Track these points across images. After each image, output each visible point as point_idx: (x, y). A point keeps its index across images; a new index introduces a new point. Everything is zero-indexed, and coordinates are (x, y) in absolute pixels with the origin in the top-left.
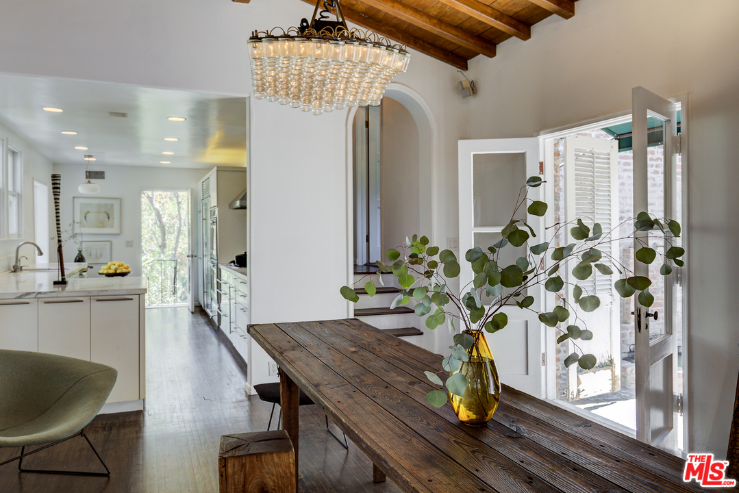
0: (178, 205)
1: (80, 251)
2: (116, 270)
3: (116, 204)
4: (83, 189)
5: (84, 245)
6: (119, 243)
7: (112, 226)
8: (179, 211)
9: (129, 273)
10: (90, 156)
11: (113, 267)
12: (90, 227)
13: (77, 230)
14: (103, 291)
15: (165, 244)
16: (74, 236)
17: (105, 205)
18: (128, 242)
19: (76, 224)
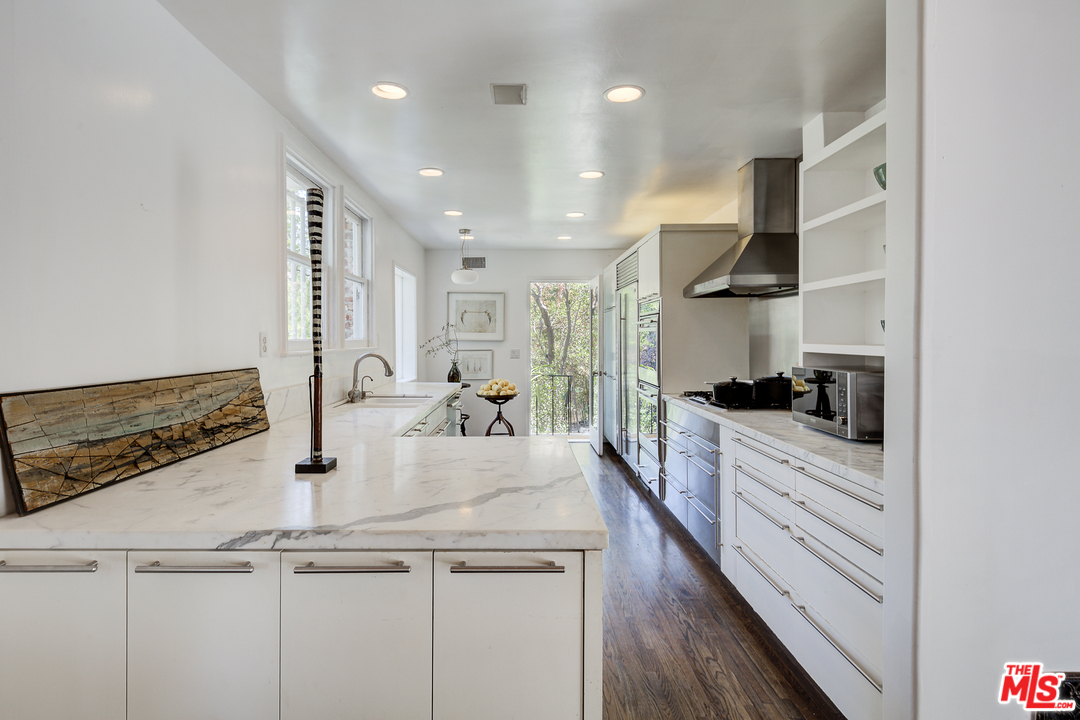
0: (567, 306)
1: (455, 364)
2: (499, 391)
3: (499, 300)
4: (459, 278)
5: (460, 354)
6: (501, 353)
7: (494, 331)
8: (568, 313)
9: (515, 395)
10: (466, 231)
11: (495, 387)
12: (468, 332)
13: (452, 336)
14: (470, 534)
15: (553, 353)
16: (448, 343)
17: (486, 302)
18: (513, 352)
19: (450, 328)
